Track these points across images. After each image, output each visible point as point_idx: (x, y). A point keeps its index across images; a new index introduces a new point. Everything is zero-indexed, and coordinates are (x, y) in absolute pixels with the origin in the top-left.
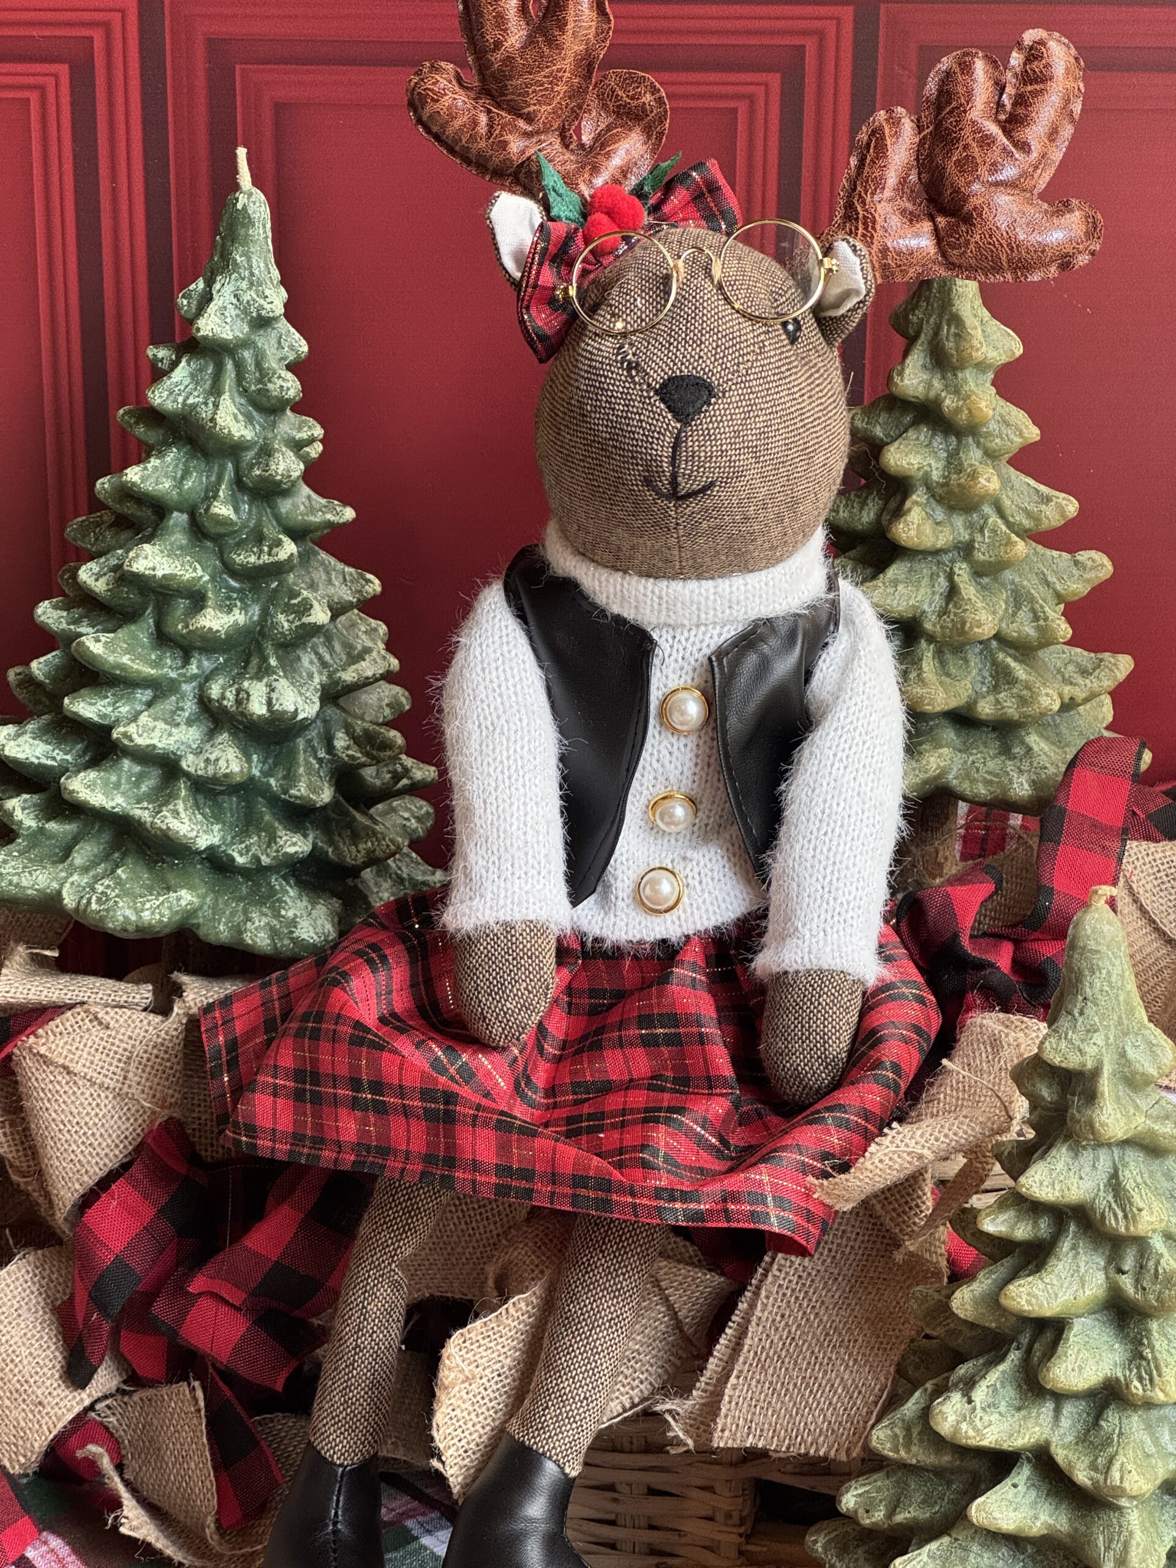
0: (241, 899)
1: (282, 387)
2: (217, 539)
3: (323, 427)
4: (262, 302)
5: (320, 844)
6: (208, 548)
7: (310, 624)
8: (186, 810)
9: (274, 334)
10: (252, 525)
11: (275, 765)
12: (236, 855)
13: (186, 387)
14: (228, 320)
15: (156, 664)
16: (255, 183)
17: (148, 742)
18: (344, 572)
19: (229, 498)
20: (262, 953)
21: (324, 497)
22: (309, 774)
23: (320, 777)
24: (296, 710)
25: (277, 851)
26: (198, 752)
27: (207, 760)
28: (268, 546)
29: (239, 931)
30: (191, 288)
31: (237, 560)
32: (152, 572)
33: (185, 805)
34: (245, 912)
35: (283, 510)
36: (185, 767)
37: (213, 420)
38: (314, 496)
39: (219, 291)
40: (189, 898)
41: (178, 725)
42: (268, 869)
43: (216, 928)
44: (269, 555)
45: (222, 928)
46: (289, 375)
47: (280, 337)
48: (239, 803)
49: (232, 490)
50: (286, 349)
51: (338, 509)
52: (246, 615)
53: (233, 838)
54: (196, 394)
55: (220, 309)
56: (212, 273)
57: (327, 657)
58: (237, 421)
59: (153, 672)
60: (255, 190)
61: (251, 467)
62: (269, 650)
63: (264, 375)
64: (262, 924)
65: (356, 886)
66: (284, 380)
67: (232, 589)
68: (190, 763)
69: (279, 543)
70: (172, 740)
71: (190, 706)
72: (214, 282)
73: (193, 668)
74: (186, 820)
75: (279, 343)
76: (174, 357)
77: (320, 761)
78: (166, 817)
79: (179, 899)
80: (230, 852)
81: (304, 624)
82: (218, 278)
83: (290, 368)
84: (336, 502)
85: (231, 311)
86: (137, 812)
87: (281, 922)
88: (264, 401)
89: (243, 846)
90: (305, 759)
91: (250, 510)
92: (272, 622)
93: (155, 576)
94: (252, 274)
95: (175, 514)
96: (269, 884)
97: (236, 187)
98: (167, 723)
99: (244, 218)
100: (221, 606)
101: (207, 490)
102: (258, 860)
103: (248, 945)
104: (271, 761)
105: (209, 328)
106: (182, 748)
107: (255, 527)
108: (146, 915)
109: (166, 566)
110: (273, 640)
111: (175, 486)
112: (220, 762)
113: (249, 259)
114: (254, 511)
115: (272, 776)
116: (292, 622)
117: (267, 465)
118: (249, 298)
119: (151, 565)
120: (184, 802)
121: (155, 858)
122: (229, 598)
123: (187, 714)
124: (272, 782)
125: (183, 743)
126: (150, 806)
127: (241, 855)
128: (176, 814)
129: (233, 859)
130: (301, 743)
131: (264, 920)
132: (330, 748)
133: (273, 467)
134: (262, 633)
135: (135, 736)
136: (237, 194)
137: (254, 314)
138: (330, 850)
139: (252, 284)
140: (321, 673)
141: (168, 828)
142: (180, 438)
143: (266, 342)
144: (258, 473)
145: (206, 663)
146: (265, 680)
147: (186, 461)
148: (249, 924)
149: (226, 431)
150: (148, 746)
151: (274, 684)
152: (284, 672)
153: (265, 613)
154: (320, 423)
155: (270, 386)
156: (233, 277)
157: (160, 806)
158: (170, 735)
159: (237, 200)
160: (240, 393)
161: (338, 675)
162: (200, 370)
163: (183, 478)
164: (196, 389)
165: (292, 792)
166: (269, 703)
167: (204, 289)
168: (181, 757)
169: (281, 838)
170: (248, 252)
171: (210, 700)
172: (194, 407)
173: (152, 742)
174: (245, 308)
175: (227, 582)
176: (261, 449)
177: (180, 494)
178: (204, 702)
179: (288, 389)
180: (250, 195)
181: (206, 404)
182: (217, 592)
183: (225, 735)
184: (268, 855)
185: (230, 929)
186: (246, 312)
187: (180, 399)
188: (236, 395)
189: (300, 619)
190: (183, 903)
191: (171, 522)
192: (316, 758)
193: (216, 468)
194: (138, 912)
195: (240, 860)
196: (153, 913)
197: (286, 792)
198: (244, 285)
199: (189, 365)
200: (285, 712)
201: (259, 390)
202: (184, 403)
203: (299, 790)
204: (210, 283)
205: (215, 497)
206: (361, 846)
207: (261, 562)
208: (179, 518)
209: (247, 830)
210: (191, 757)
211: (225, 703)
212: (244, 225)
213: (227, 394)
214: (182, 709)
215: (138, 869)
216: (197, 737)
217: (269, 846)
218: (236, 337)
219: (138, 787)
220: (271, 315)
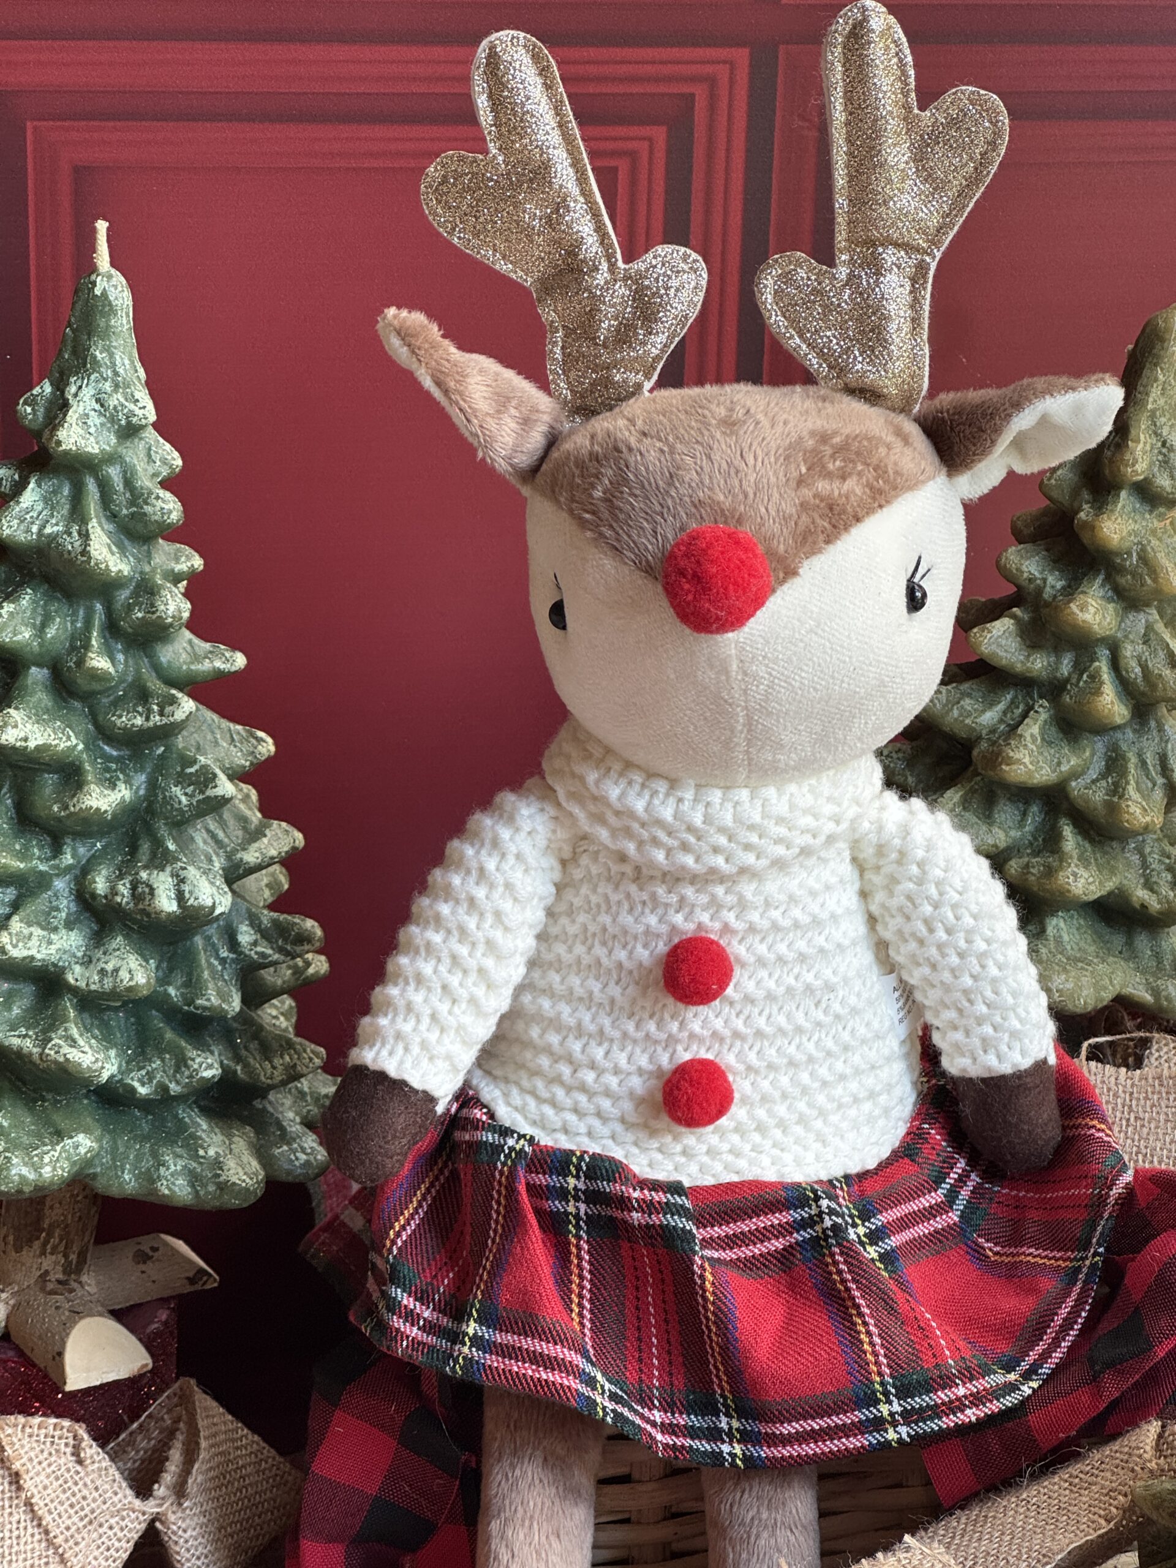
0: (145, 1138)
1: (162, 509)
2: (88, 698)
3: (201, 556)
4: (132, 406)
5: (225, 1062)
6: (75, 709)
7: (216, 797)
8: (81, 1035)
9: (141, 445)
10: (130, 679)
11: (171, 970)
12: (136, 1084)
13: (40, 513)
14: (92, 430)
15: (23, 856)
16: (113, 264)
17: (25, 953)
18: (230, 730)
19: (103, 647)
20: (181, 1204)
21: (207, 640)
22: (214, 978)
23: (225, 981)
24: (214, 903)
25: (191, 1077)
26: (87, 961)
27: (103, 972)
28: (158, 704)
29: (149, 1178)
30: (35, 392)
31: (118, 722)
32: (23, 744)
33: (78, 1028)
34: (155, 1155)
35: (163, 660)
36: (72, 981)
37: (85, 552)
38: (196, 641)
39: (76, 395)
40: (88, 1143)
41: (55, 929)
42: (178, 1098)
43: (118, 1177)
44: (161, 714)
45: (127, 1177)
46: (168, 495)
47: (150, 449)
48: (127, 1019)
49: (104, 637)
50: (158, 463)
51: (228, 655)
52: (131, 789)
53: (128, 1063)
54: (54, 521)
55: (81, 417)
56: (62, 373)
57: (221, 835)
58: (113, 554)
59: (22, 866)
60: (113, 271)
61: (129, 608)
62: (163, 831)
63: (137, 497)
64: (179, 1168)
65: (264, 1110)
66: (164, 501)
67: (108, 758)
68: (76, 976)
69: (173, 701)
70: (53, 949)
71: (66, 905)
72: (68, 384)
73: (68, 859)
74: (87, 1049)
75: (149, 456)
76: (16, 477)
77: (223, 961)
78: (60, 1047)
79: (76, 1147)
80: (130, 1081)
81: (209, 797)
82: (72, 380)
83: (165, 484)
84: (223, 647)
85: (95, 420)
86: (16, 1042)
87: (201, 1164)
88: (140, 527)
89: (143, 1072)
90: (208, 961)
91: (126, 661)
92: (165, 797)
93: (26, 747)
94: (116, 374)
95: (33, 670)
96: (176, 1116)
97: (93, 269)
98: (43, 929)
99: (104, 306)
100: (100, 779)
101: (73, 638)
102: (165, 1089)
103: (164, 1195)
104: (165, 965)
105: (72, 440)
106: (65, 957)
107: (134, 681)
108: (47, 1172)
109: (38, 735)
110: (166, 818)
111: (36, 635)
112: (120, 973)
113: (111, 356)
114: (131, 662)
115: (169, 984)
116: (192, 796)
117: (153, 605)
118: (116, 402)
119: (22, 735)
120: (76, 1025)
121: (33, 1095)
122: (107, 770)
123: (64, 915)
124: (172, 991)
125: (65, 952)
126: (31, 1033)
127: (143, 1084)
128: (73, 1043)
129: (133, 1090)
130: (199, 940)
131: (181, 1163)
132: (233, 944)
133: (162, 607)
134: (150, 810)
135: (9, 947)
136: (93, 277)
137: (123, 422)
138: (239, 1068)
139: (116, 386)
140: (218, 855)
141: (67, 1060)
142: (32, 576)
143: (134, 455)
144: (140, 615)
145: (82, 850)
146: (168, 869)
147: (46, 604)
148: (162, 1170)
149: (103, 566)
150: (24, 958)
151: (182, 873)
152: (185, 855)
153: (153, 785)
154: (196, 551)
155: (148, 509)
156: (93, 377)
157: (45, 1031)
158: (50, 943)
159: (94, 284)
160: (108, 518)
161: (239, 856)
162: (55, 492)
163: (44, 626)
164: (52, 516)
165: (199, 1002)
166: (180, 897)
167: (52, 393)
168: (64, 968)
169: (193, 1060)
170: (109, 346)
171: (94, 895)
172: (53, 537)
173: (30, 953)
174: (112, 415)
175: (102, 749)
176: (138, 586)
177: (41, 645)
178: (84, 898)
179: (170, 512)
180: (110, 277)
181: (70, 534)
182: (93, 763)
183: (119, 938)
184: (178, 1083)
185: (137, 1178)
186: (113, 420)
187: (35, 529)
188: (103, 520)
189: (202, 792)
190: (82, 1150)
191: (30, 681)
192: (217, 957)
193: (81, 612)
194: (36, 1168)
195: (143, 1091)
196: (54, 1169)
197: (190, 1002)
198: (108, 386)
199: (39, 486)
200: (202, 907)
201: (133, 514)
202: (40, 533)
203: (208, 1000)
204: (60, 386)
205: (87, 646)
206: (277, 1061)
207: (151, 724)
208: (37, 674)
209: (143, 1053)
210: (77, 969)
211: (119, 899)
212: (104, 314)
213: (94, 520)
214: (58, 909)
215: (19, 1112)
216: (81, 943)
217: (177, 1070)
218: (102, 451)
219: (10, 1009)
220: (144, 422)
